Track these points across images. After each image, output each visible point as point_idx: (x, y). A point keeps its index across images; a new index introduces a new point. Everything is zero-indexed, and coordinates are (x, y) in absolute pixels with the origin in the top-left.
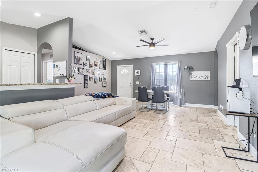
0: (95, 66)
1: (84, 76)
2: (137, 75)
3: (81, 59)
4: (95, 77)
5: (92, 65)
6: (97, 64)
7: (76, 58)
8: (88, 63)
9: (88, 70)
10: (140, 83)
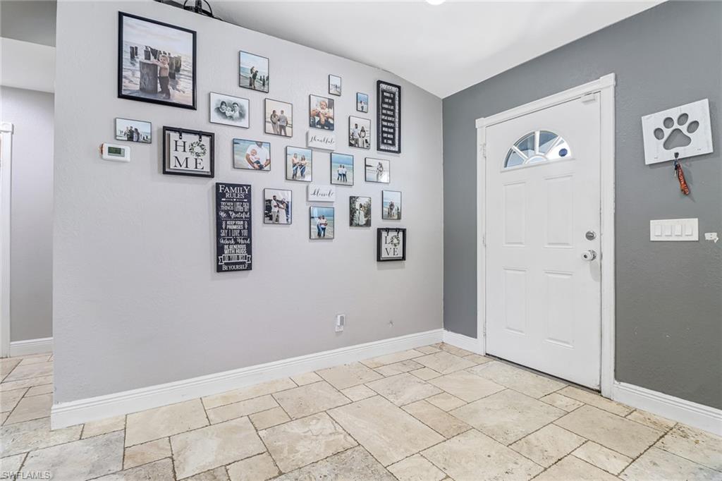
0: (312, 125)
1: (218, 185)
2: (669, 155)
3: (186, 66)
4: (312, 198)
5: (287, 114)
6: (330, 112)
7: (141, 57)
8: (251, 101)
9: (254, 146)
10: (709, 236)
